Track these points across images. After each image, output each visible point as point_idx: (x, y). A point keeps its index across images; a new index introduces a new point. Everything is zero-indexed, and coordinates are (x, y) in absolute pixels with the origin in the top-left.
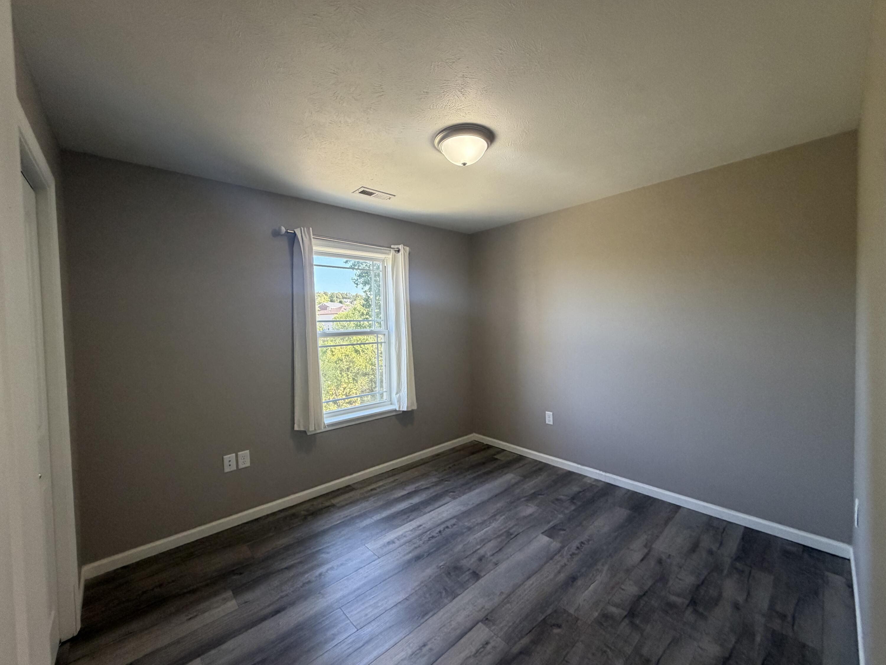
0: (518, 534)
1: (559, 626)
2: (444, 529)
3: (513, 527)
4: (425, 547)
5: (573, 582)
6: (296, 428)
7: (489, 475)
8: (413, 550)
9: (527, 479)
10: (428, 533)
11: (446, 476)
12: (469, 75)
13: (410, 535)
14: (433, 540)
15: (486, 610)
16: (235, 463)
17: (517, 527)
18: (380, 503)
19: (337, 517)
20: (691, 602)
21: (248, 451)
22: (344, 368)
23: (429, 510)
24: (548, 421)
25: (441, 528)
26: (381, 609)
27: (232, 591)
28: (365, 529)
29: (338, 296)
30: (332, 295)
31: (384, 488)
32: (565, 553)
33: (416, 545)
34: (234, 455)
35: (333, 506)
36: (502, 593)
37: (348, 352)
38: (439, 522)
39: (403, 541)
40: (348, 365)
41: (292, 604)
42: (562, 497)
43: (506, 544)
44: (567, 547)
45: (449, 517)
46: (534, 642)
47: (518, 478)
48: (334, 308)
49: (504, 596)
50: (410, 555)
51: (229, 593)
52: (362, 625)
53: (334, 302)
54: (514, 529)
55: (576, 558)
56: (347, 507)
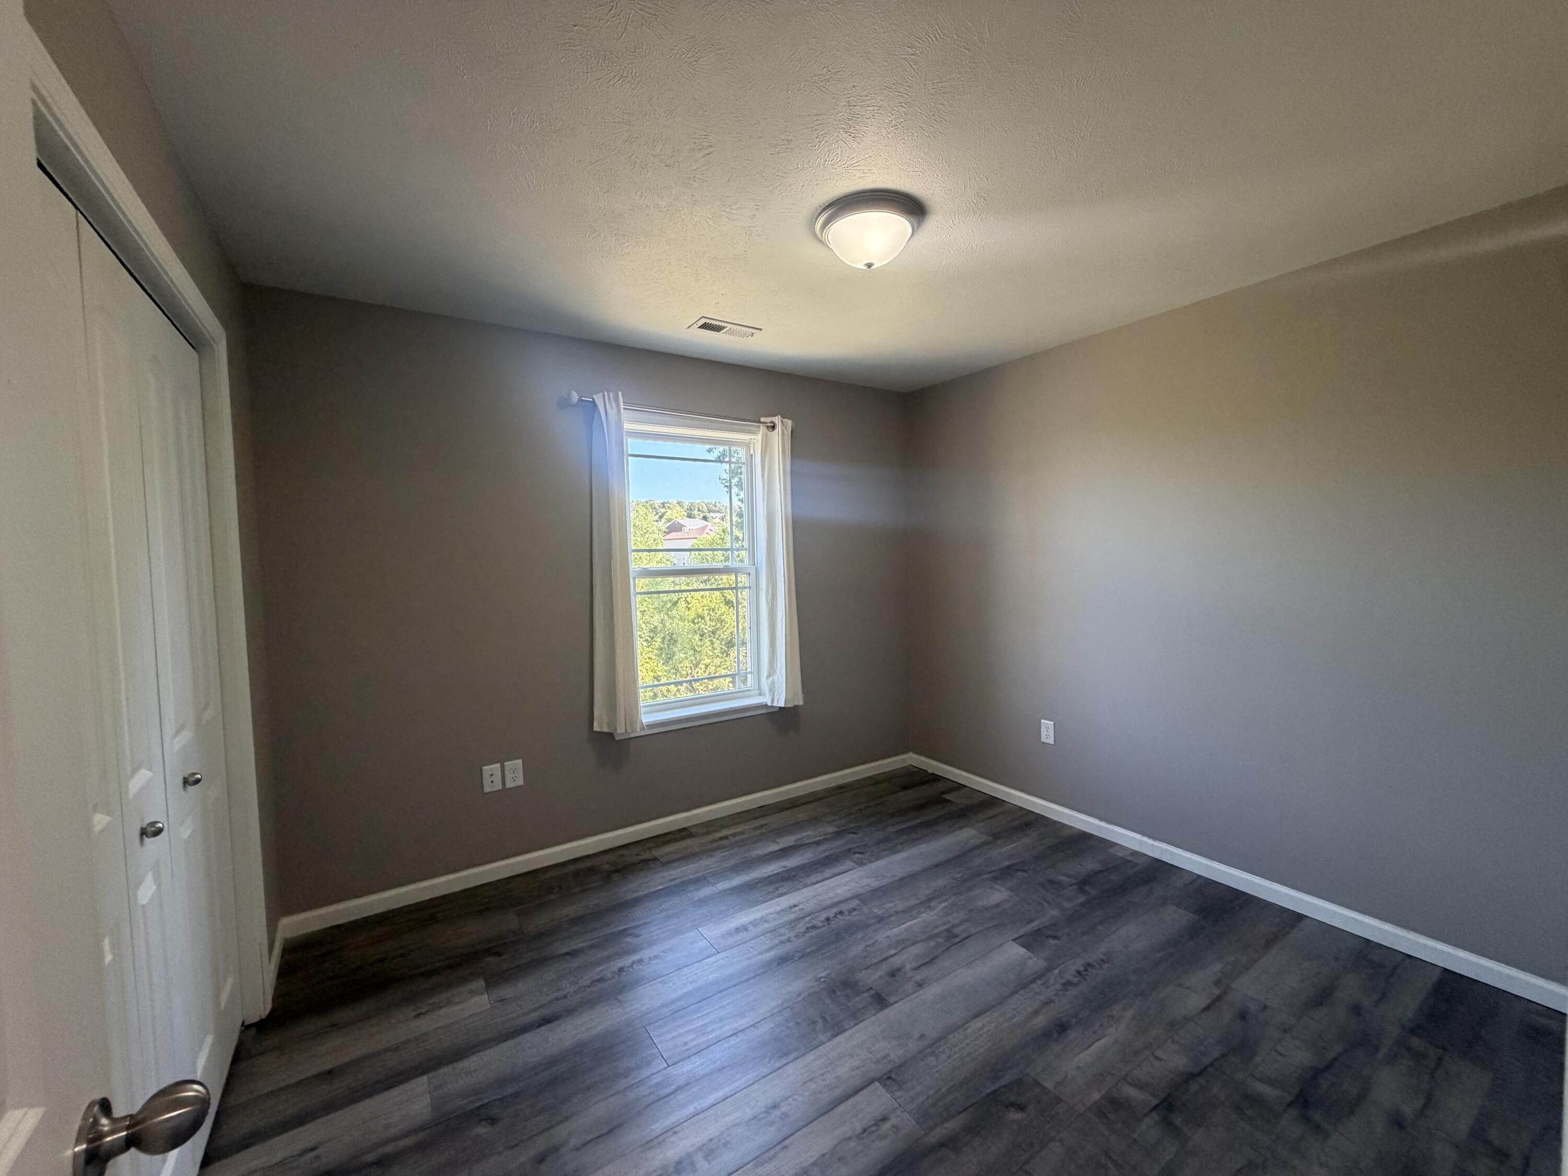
0: (967, 937)
1: (1021, 1108)
2: (835, 916)
3: (961, 923)
4: (799, 943)
5: (1060, 1033)
6: (596, 728)
7: (930, 827)
8: (777, 945)
9: (999, 842)
10: (807, 919)
11: (852, 825)
12: (859, 101)
13: (775, 919)
14: (814, 933)
15: (890, 1061)
16: (500, 779)
17: (968, 924)
18: (732, 862)
19: (659, 879)
20: (1297, 1097)
21: (520, 761)
22: (706, 631)
23: (814, 881)
24: (1045, 737)
25: (831, 913)
26: (710, 1037)
27: (485, 980)
28: (702, 902)
29: (701, 508)
30: (690, 507)
31: (743, 836)
32: (1052, 981)
33: (782, 938)
34: (498, 765)
35: (655, 859)
36: (923, 1036)
37: (714, 605)
38: (829, 902)
39: (761, 928)
40: (713, 626)
41: (570, 1012)
42: (1062, 878)
43: (944, 951)
44: (1059, 969)
45: (849, 895)
46: (972, 1130)
47: (984, 838)
48: (694, 528)
49: (927, 1042)
50: (772, 954)
51: (481, 983)
52: (676, 1059)
53: (694, 518)
54: (961, 928)
55: (1073, 992)
56: (676, 864)
